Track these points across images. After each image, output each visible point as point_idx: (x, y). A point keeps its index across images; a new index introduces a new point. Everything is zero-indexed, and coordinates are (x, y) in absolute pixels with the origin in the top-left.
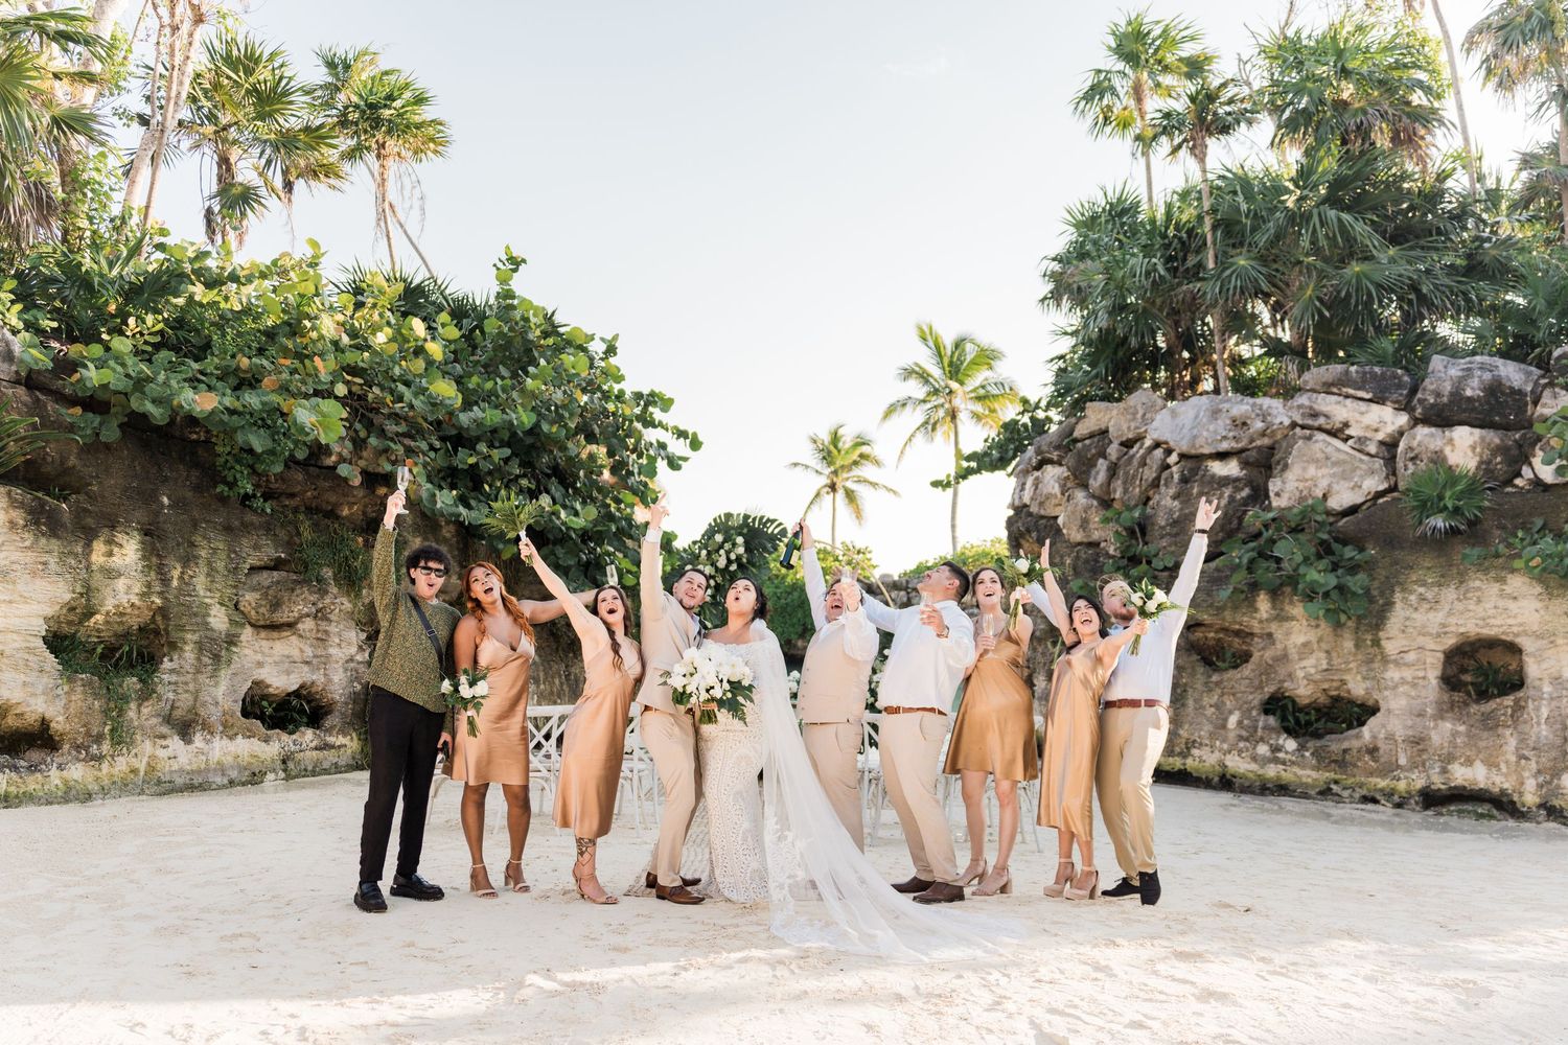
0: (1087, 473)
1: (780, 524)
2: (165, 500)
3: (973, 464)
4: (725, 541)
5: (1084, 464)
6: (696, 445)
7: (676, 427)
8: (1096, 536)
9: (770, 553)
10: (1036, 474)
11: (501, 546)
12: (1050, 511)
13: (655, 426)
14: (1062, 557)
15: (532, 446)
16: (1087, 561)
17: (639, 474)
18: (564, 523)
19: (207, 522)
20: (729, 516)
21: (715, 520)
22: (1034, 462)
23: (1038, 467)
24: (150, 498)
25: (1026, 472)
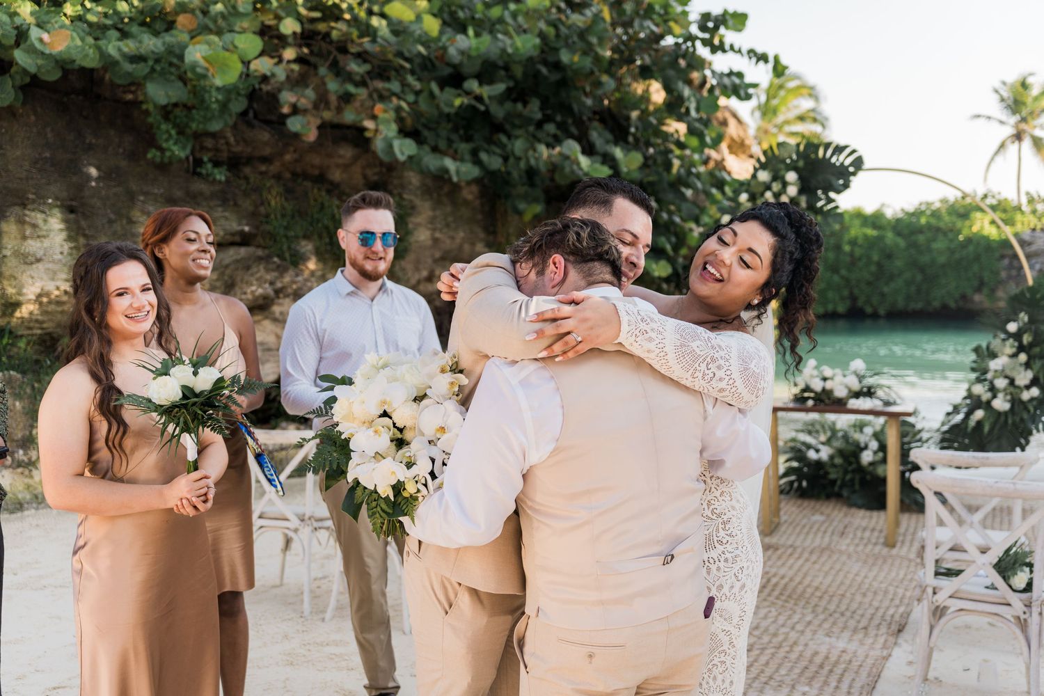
1: (854, 151)
2: (93, 172)
7: (751, 52)
9: (838, 192)
13: (724, 51)
17: (698, 110)
19: (146, 194)
24: (71, 168)
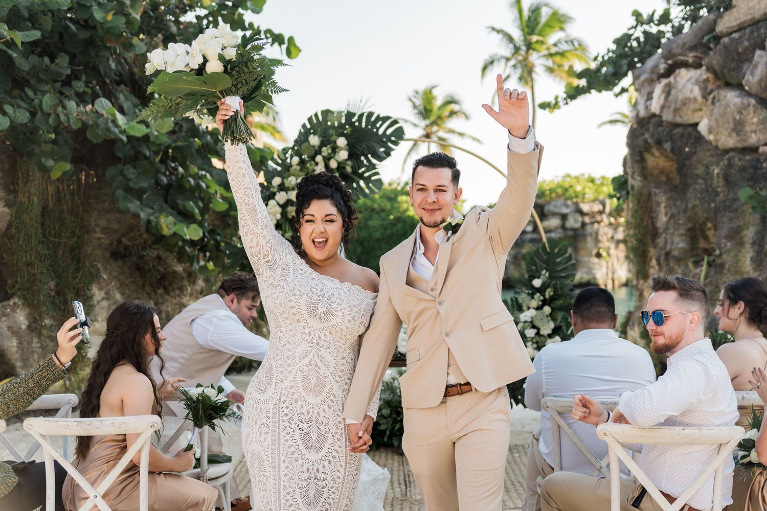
0: (738, 69)
3: (583, 82)
4: (323, 144)
5: (733, 60)
6: (292, 49)
8: (753, 139)
10: (664, 81)
11: (50, 163)
12: (688, 117)
14: (707, 167)
15: (90, 43)
16: (743, 169)
18: (123, 132)
20: (326, 113)
21: (310, 120)
22: (662, 67)
23: (669, 72)
25: (651, 82)
